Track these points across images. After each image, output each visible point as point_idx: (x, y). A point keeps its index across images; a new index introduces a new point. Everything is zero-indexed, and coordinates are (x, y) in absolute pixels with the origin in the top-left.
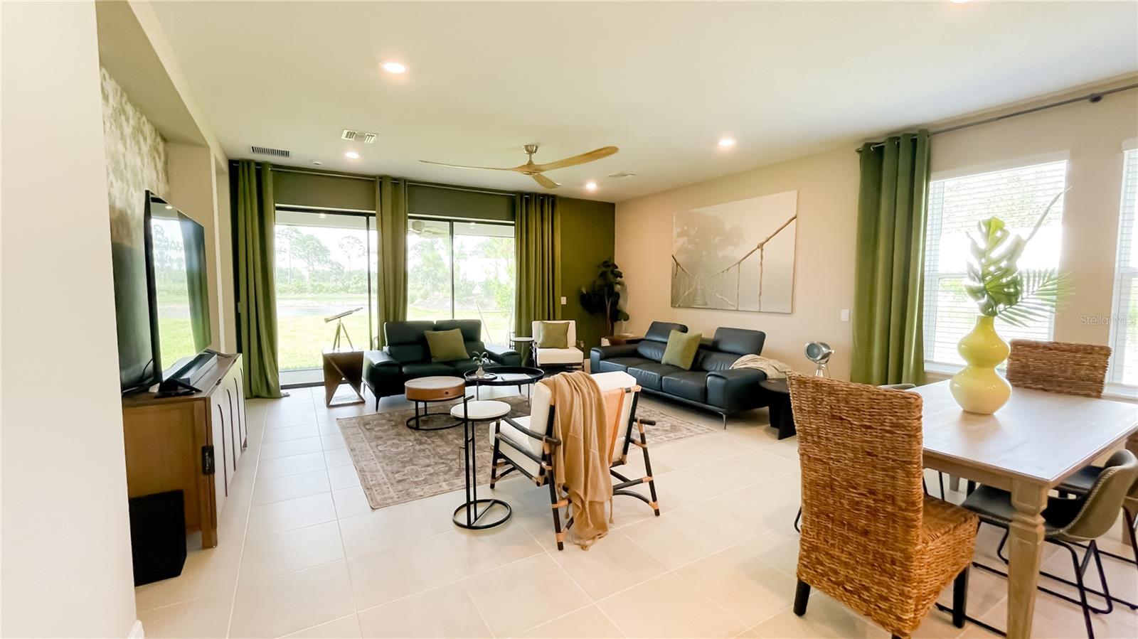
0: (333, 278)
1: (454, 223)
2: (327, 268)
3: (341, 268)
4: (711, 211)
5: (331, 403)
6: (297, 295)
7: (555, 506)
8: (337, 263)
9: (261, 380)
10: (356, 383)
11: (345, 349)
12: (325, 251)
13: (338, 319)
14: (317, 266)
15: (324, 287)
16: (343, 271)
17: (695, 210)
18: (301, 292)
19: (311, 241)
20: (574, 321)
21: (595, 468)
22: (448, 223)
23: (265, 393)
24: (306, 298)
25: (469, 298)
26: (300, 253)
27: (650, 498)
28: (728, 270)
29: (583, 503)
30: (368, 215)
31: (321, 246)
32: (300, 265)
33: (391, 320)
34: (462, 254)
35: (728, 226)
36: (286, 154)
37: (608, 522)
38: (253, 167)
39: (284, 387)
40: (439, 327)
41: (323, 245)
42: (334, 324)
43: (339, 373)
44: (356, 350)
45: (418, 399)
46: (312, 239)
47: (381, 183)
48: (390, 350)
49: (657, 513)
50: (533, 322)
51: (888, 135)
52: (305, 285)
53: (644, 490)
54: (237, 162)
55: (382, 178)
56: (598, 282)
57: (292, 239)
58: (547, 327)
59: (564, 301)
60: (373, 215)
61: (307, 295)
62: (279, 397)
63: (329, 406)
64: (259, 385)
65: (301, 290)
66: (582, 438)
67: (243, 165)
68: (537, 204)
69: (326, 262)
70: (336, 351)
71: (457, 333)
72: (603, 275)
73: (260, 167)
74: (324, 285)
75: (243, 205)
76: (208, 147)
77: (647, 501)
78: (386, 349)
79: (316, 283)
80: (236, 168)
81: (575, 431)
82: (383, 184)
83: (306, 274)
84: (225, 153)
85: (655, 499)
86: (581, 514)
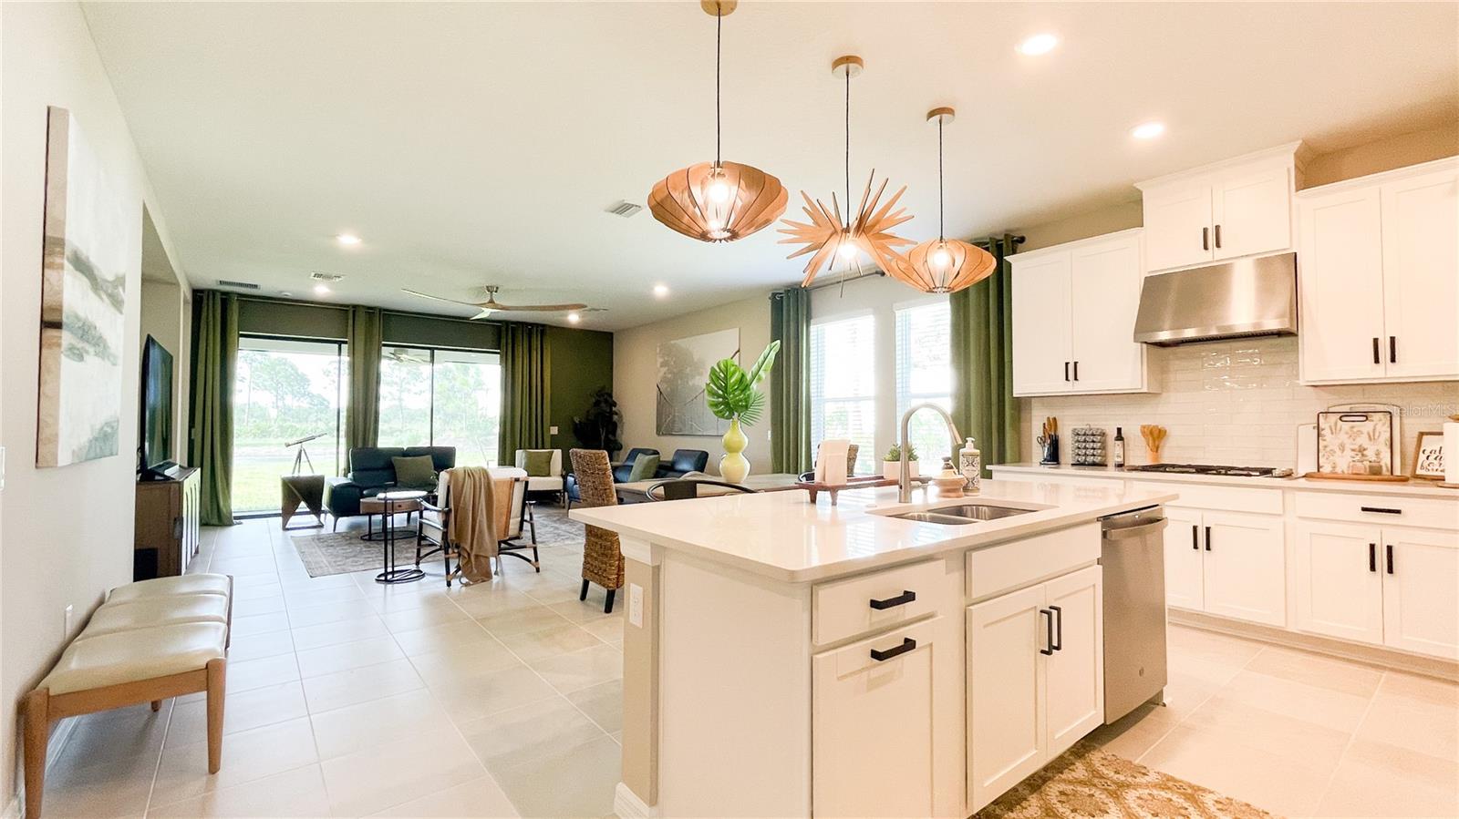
0: (313, 417)
1: (435, 351)
2: (305, 404)
3: (325, 403)
4: (683, 343)
5: (287, 527)
6: (257, 441)
7: (447, 556)
8: (319, 396)
9: (212, 506)
10: (315, 509)
11: (305, 472)
12: (303, 380)
13: (299, 444)
14: (289, 400)
15: (297, 429)
16: (327, 407)
17: (672, 342)
18: (265, 436)
19: (283, 367)
20: (560, 451)
21: (481, 532)
22: (429, 351)
23: (215, 521)
24: (270, 445)
25: (488, 438)
26: (266, 383)
27: (533, 560)
28: (696, 397)
29: (469, 555)
30: (340, 343)
31: (297, 373)
32: (265, 399)
33: (360, 445)
34: (480, 384)
35: (696, 358)
36: (256, 286)
37: (493, 573)
38: (218, 297)
39: (236, 518)
40: (406, 453)
41: (299, 372)
42: (296, 449)
43: (296, 496)
44: (317, 473)
45: (372, 511)
46: (285, 364)
47: (354, 312)
48: (353, 476)
49: (538, 570)
50: (517, 451)
51: (784, 286)
52: (270, 427)
53: (529, 553)
54: (202, 291)
55: (355, 308)
56: (592, 411)
57: (254, 364)
58: (529, 457)
59: (554, 430)
60: (346, 343)
61: (271, 440)
62: (231, 524)
63: (285, 529)
64: (209, 512)
65: (264, 433)
66: (471, 508)
67: (208, 296)
68: (525, 335)
69: (304, 395)
70: (296, 475)
71: (428, 459)
72: (597, 404)
73: (226, 298)
74: (298, 426)
75: (205, 332)
76: (179, 285)
77: (529, 561)
78: (350, 475)
79: (288, 424)
80: (200, 298)
81: (465, 504)
82: (357, 314)
83: (273, 413)
84: (190, 284)
85: (537, 560)
86: (467, 563)
